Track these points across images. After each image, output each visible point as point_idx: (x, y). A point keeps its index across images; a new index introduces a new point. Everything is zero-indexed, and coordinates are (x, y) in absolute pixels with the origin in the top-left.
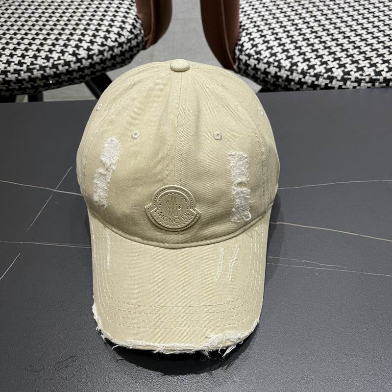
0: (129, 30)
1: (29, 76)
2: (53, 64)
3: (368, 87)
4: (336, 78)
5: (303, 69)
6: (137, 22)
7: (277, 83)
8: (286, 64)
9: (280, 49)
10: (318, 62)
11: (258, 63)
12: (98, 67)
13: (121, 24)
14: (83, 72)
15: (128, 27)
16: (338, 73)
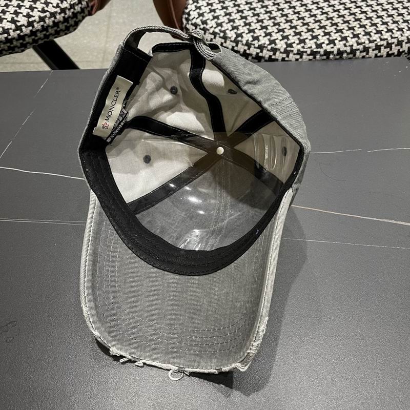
3: (310, 60)
4: (279, 50)
5: (248, 40)
8: (232, 34)
10: (262, 33)
11: (205, 34)
12: (40, 35)
16: (281, 45)
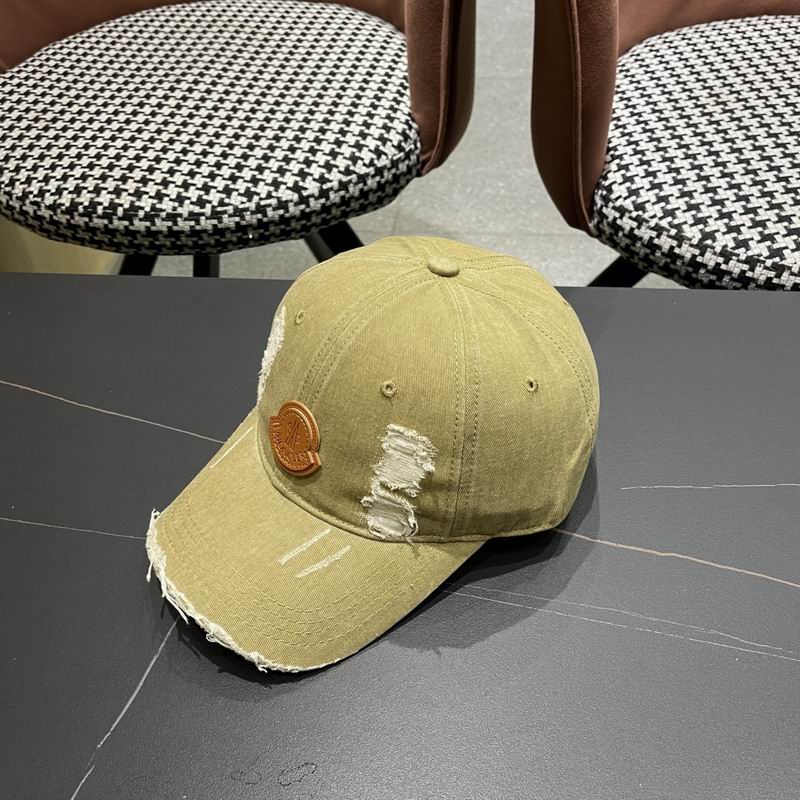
0: (396, 144)
1: (215, 226)
2: (258, 205)
4: (790, 268)
5: (726, 246)
6: (410, 128)
7: (672, 266)
8: (693, 233)
9: (681, 203)
10: (755, 234)
11: (639, 227)
12: (334, 211)
13: (383, 131)
14: (309, 220)
15: (395, 138)
16: (794, 260)
